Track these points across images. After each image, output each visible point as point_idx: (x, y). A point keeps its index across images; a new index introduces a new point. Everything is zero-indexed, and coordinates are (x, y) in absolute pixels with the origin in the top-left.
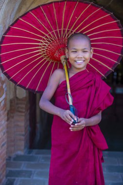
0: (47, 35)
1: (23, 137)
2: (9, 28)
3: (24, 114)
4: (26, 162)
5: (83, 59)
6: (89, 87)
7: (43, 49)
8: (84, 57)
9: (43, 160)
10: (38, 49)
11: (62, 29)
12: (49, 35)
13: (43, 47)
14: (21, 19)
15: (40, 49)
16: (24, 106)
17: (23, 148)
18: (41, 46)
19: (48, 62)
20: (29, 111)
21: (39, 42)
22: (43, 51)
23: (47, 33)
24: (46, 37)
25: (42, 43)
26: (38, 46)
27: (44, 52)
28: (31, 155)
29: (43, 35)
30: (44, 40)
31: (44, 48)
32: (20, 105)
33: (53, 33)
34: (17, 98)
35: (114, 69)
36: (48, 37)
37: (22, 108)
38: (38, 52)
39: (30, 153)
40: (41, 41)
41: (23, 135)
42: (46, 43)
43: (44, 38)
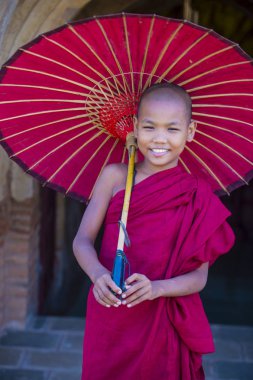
0: (114, 77)
1: (24, 290)
2: (39, 39)
3: (26, 237)
4: (31, 349)
5: (167, 146)
6: (177, 207)
7: (94, 102)
8: (169, 142)
9: (69, 345)
10: (84, 98)
11: (152, 75)
12: (120, 78)
13: (97, 97)
14: (71, 28)
15: (89, 99)
16: (28, 218)
17: (23, 313)
18: (92, 93)
19: (97, 130)
20: (38, 228)
21: (92, 85)
22: (94, 105)
23: (116, 71)
24: (112, 80)
25: (97, 88)
26: (87, 91)
27: (95, 108)
28: (41, 330)
29: (106, 74)
30: (104, 83)
31: (96, 100)
32: (18, 217)
33: (128, 77)
34: (12, 200)
35: (232, 189)
36: (115, 80)
37: (23, 223)
38: (83, 105)
39: (38, 325)
40: (98, 84)
41: (24, 285)
42: (105, 91)
43: (105, 79)
